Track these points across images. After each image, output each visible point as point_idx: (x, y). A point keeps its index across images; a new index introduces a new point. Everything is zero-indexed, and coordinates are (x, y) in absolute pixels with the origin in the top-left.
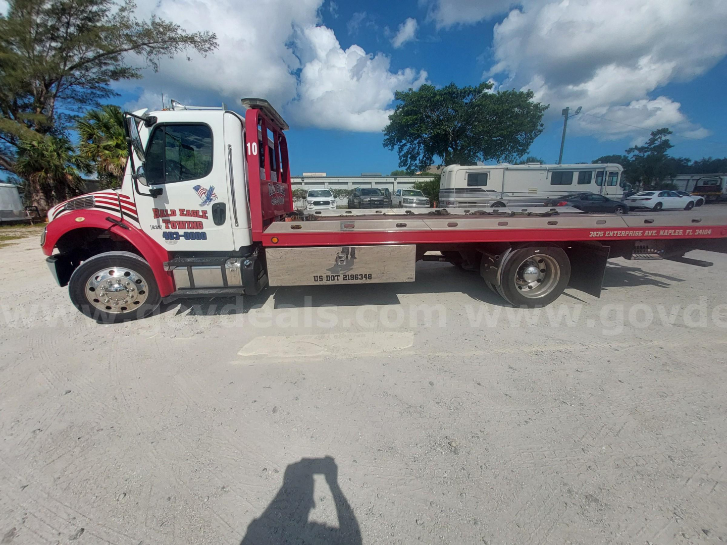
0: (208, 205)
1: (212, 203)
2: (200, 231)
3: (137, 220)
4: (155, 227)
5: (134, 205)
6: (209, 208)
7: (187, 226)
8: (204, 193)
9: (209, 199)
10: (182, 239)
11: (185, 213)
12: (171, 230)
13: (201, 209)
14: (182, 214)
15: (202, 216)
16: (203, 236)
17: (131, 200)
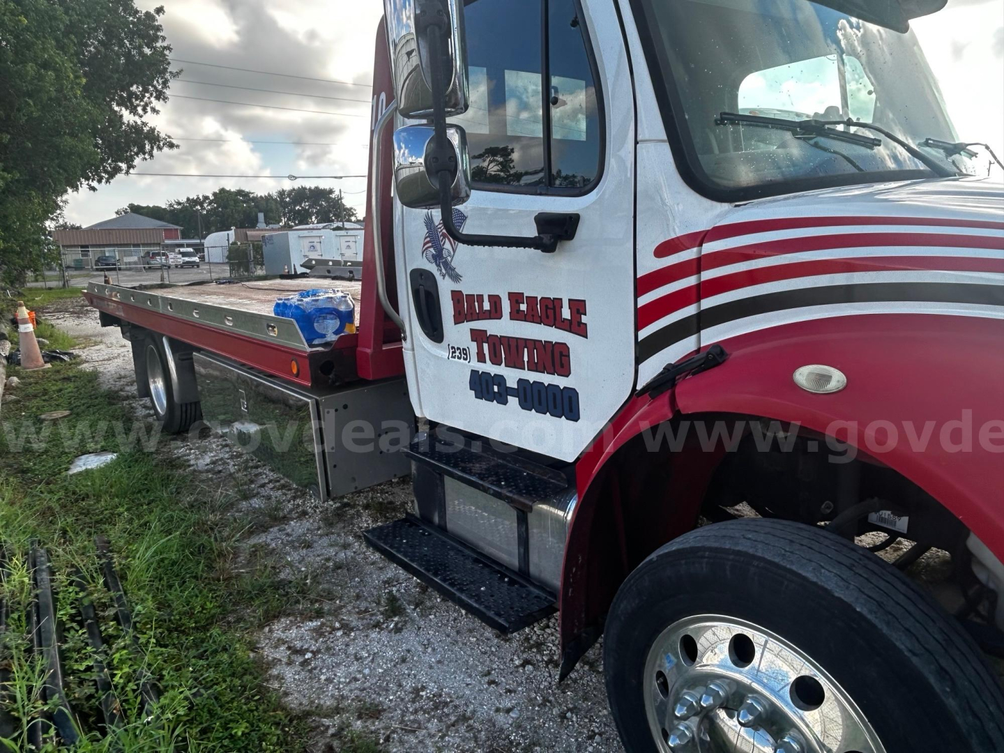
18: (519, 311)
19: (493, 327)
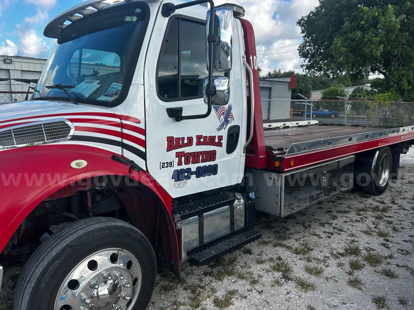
0: (224, 129)
1: (229, 125)
2: (212, 163)
3: (143, 156)
4: (166, 165)
5: (143, 132)
6: (224, 133)
7: (201, 159)
8: (223, 113)
9: (227, 121)
10: (193, 177)
11: (202, 140)
12: (184, 167)
13: (217, 134)
14: (199, 143)
15: (218, 143)
16: (213, 170)
17: (141, 126)
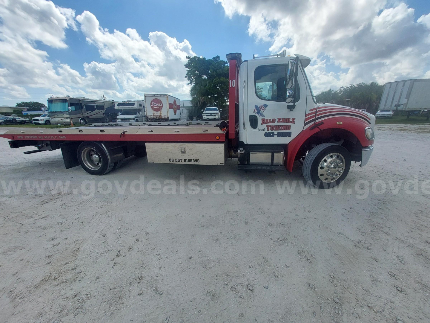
18: (280, 121)
19: (272, 124)
